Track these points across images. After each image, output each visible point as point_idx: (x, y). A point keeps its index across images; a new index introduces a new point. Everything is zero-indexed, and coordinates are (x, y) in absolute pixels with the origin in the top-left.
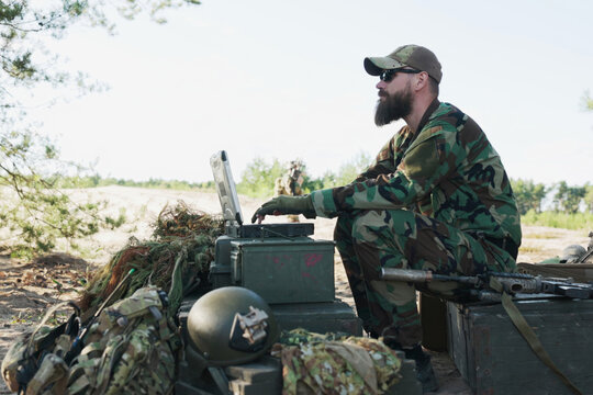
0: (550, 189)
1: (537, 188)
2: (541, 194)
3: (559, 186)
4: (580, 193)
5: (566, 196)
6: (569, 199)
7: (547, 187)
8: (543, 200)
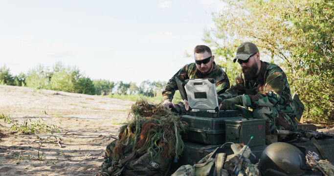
0: (116, 84)
1: (111, 83)
2: (112, 86)
3: (120, 83)
4: (128, 86)
5: (122, 87)
6: (123, 89)
7: (115, 83)
8: (113, 88)
